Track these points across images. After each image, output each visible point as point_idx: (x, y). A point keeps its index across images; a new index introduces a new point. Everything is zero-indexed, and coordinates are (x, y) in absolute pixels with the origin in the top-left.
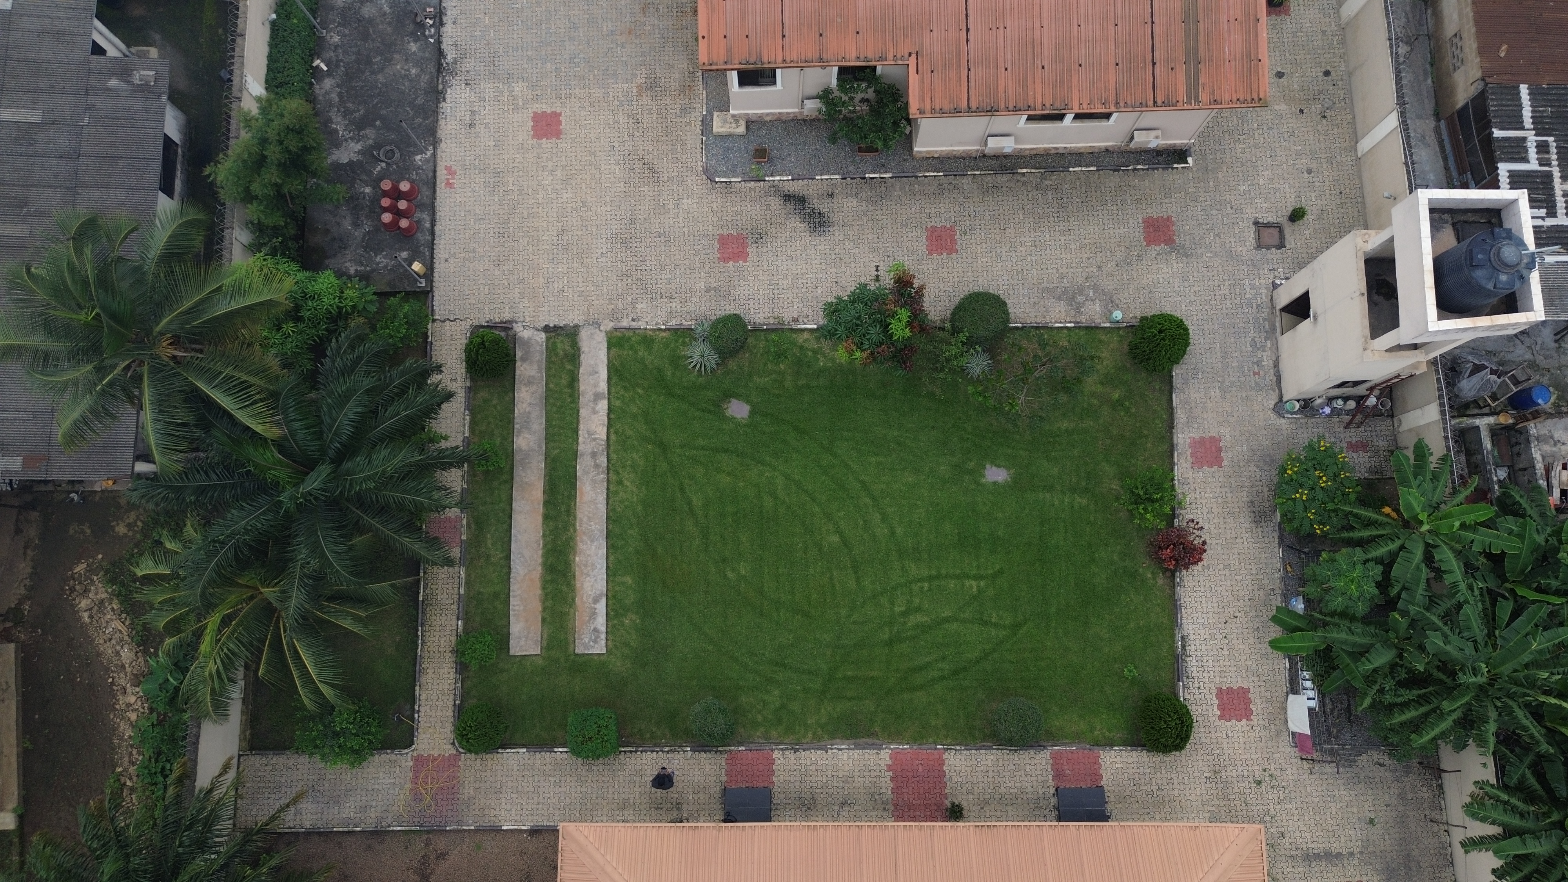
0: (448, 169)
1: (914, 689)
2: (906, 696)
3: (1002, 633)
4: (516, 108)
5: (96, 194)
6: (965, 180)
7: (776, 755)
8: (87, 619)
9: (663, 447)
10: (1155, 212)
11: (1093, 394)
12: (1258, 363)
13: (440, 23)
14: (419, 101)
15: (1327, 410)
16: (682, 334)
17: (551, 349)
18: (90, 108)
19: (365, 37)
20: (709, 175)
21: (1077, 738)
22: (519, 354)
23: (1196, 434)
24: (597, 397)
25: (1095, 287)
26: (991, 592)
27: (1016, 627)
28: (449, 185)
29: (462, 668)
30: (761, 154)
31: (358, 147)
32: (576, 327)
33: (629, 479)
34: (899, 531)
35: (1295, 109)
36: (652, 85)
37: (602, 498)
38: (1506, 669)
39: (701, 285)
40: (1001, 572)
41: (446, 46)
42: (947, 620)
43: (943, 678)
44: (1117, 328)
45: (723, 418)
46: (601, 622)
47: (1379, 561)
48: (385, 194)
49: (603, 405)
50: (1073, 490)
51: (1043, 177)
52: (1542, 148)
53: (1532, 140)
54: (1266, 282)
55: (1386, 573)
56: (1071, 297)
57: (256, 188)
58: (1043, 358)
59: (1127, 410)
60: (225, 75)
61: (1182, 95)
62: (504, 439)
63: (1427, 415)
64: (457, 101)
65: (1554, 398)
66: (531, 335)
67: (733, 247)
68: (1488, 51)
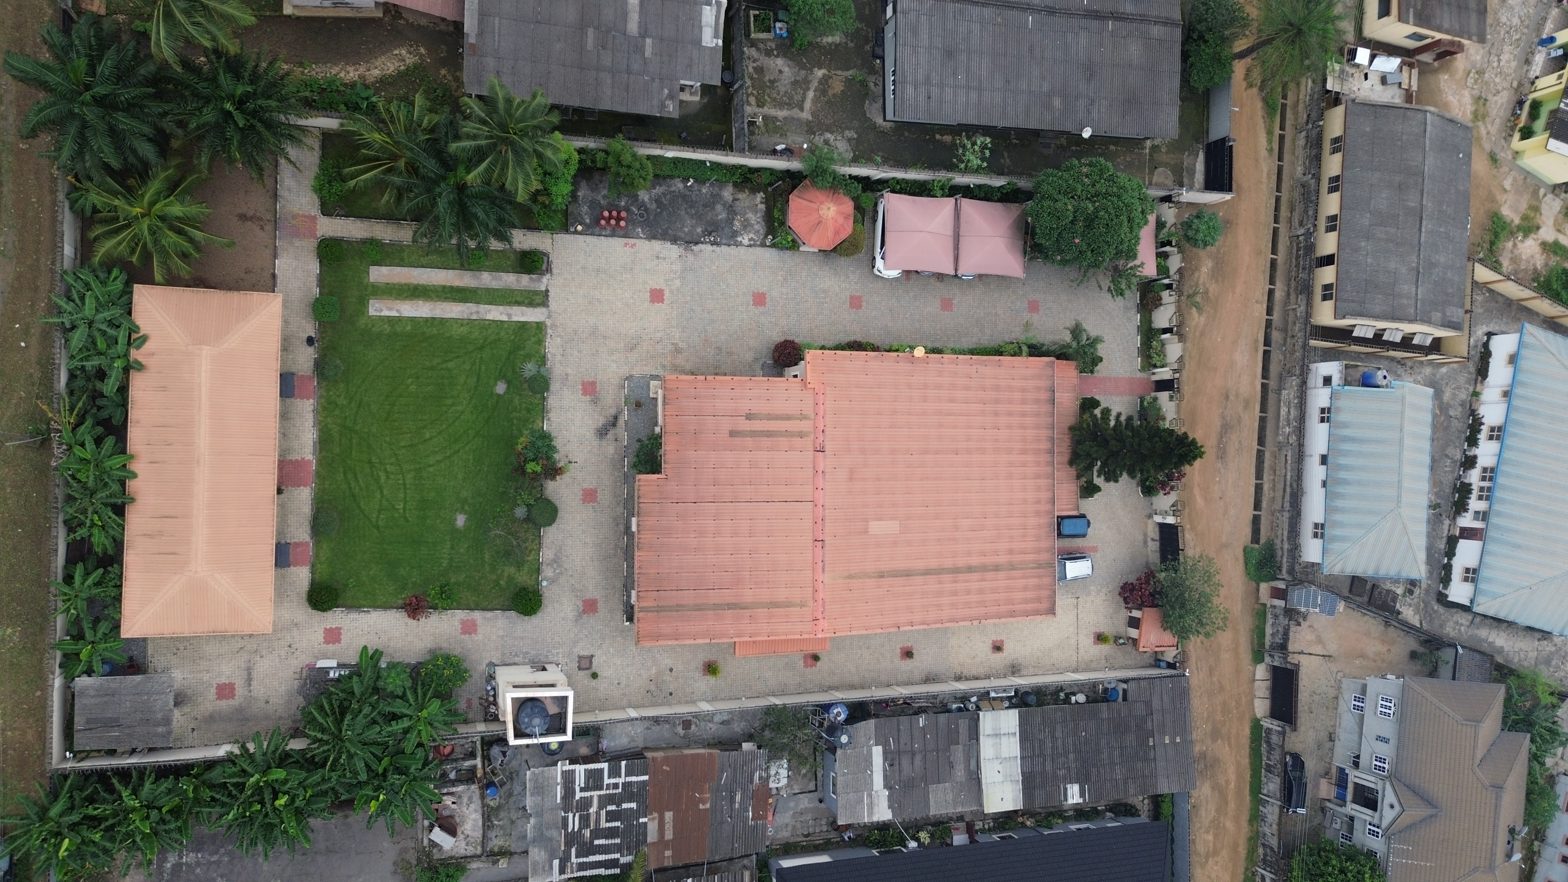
0: (635, 245)
1: (345, 474)
2: (341, 469)
3: (374, 520)
4: (666, 281)
5: (609, 81)
6: (622, 509)
7: (311, 401)
9: (482, 348)
10: (600, 605)
11: (503, 571)
12: (516, 655)
13: (713, 243)
14: (670, 232)
15: (489, 688)
16: (543, 360)
17: (536, 293)
18: (653, 80)
19: (705, 206)
20: (629, 378)
21: (317, 556)
22: (534, 276)
23: (479, 621)
24: (510, 315)
25: (561, 573)
26: (396, 515)
27: (377, 527)
28: (626, 245)
29: (364, 242)
30: (638, 405)
31: (646, 199)
32: (548, 306)
33: (464, 330)
34: (431, 469)
35: (653, 677)
36: (677, 350)
37: (454, 316)
38: (347, 744)
39: (569, 371)
40: (407, 521)
41: (700, 246)
42: (382, 492)
43: (350, 489)
44: (538, 583)
45: (497, 380)
46: (386, 313)
47: (404, 693)
48: (619, 213)
49: (504, 318)
50: (451, 559)
51: (622, 548)
52: (616, 786)
53: (620, 781)
54: (560, 660)
55: (398, 697)
56: (556, 561)
57: (610, 159)
58: (524, 546)
59: (493, 588)
60: (684, 135)
61: (642, 604)
62: (488, 267)
63: (481, 727)
64: (671, 251)
65: (492, 804)
66: (544, 282)
67: (590, 389)
68: (666, 760)
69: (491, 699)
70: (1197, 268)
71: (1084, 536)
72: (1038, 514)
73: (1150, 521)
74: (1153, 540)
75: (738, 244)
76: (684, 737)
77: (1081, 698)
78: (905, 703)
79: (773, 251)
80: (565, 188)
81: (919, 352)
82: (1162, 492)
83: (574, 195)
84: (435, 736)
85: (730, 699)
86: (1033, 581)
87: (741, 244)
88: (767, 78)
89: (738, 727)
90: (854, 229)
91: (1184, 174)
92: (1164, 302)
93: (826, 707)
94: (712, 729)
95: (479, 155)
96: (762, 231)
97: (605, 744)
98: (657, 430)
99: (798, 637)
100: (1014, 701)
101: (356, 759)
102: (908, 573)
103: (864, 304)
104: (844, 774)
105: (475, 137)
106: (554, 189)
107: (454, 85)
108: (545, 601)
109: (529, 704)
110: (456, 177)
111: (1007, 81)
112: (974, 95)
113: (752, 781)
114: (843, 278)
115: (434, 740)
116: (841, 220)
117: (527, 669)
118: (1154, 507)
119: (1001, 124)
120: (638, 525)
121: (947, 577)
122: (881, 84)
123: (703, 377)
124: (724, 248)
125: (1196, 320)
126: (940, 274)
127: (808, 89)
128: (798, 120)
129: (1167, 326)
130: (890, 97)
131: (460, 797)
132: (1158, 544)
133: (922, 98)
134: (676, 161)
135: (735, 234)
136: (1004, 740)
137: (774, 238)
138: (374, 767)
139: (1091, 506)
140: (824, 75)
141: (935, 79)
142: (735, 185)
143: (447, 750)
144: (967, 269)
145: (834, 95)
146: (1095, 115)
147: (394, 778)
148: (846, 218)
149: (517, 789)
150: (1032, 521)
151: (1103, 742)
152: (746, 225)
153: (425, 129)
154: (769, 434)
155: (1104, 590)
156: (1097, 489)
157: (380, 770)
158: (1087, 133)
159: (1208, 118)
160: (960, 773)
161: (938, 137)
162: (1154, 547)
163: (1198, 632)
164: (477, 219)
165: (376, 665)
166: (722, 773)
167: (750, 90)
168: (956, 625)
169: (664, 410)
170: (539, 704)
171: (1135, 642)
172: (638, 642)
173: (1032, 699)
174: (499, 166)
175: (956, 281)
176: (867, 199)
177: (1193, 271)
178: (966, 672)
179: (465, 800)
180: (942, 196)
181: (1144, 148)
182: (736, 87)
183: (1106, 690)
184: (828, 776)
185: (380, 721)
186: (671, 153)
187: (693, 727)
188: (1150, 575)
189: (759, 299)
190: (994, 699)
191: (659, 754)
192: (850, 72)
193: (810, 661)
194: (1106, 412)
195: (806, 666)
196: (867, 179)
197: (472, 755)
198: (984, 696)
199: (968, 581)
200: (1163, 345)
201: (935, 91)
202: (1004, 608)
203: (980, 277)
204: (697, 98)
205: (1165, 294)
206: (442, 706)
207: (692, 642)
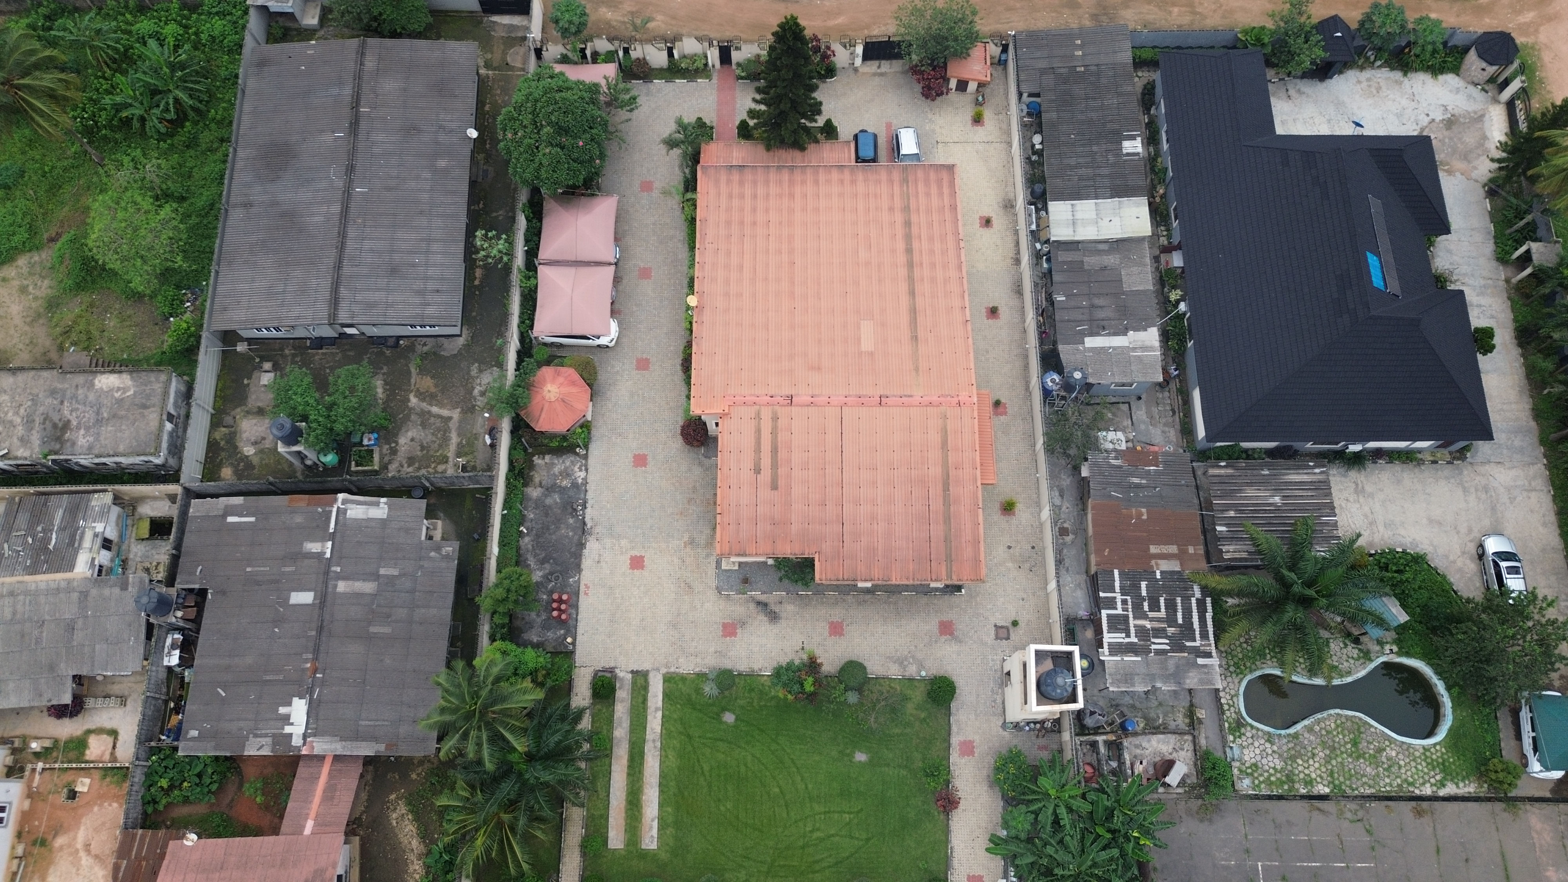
0: (586, 585)
2: (810, 876)
3: (861, 843)
4: (622, 553)
5: (423, 611)
6: (849, 597)
8: (395, 824)
9: (690, 737)
10: (945, 618)
11: (911, 715)
12: (994, 701)
13: (584, 507)
14: (573, 550)
15: (1027, 728)
16: (701, 676)
17: (634, 683)
18: (422, 567)
19: (547, 515)
20: (719, 590)
22: (618, 685)
23: (961, 738)
24: (657, 709)
25: (913, 657)
26: (856, 821)
27: (868, 840)
28: (586, 594)
29: (584, 854)
30: (746, 581)
31: (540, 573)
32: (648, 671)
33: (671, 754)
34: (810, 786)
35: (1017, 566)
36: (692, 542)
37: (657, 765)
38: (1083, 868)
39: (712, 649)
40: (862, 810)
41: (587, 520)
42: (833, 835)
43: (829, 867)
44: (923, 680)
45: (721, 722)
46: (655, 832)
47: (1032, 812)
48: (554, 601)
49: (660, 714)
50: (899, 766)
51: (889, 597)
52: (1124, 602)
53: (1119, 598)
54: (1000, 657)
55: (1036, 819)
56: (901, 662)
57: (501, 609)
58: (885, 695)
59: (928, 724)
60: (476, 536)
61: (944, 576)
62: (608, 731)
63: (1066, 736)
64: (592, 549)
65: (1142, 725)
66: (624, 675)
67: (729, 630)
68: (1099, 552)
69: (1038, 726)
70: (608, 23)
71: (875, 136)
72: (853, 182)
73: (861, 70)
74: (879, 67)
75: (585, 482)
76: (1075, 534)
77: (1037, 139)
78: (1042, 315)
79: (592, 447)
80: (530, 655)
81: (692, 301)
82: (832, 58)
83: (536, 646)
84: (1075, 781)
85: (1038, 488)
86: (921, 187)
87: (585, 479)
88: (419, 453)
89: (1066, 481)
90: (570, 366)
91: (513, 35)
92: (641, 56)
93: (1046, 393)
94: (1067, 506)
95: (497, 739)
96: (572, 458)
97: (1083, 613)
98: (770, 562)
99: (976, 421)
100: (1040, 206)
101: (1097, 860)
102: (913, 311)
103: (645, 356)
104: (1113, 375)
105: (479, 745)
106: (531, 665)
107: (427, 765)
108: (942, 673)
109: (1043, 688)
110: (519, 763)
111: (421, 213)
112: (435, 247)
113: (1120, 467)
114: (619, 377)
115: (1079, 782)
116: (561, 380)
117: (1008, 690)
118: (847, 65)
119: (464, 219)
120: (866, 580)
121: (917, 272)
122: (424, 339)
123: (718, 516)
124: (589, 496)
125: (659, 24)
126: (614, 281)
127: (429, 412)
128: (460, 422)
129: (665, 53)
130: (437, 331)
131: (1135, 757)
132: (883, 62)
133: (437, 298)
134: (502, 544)
135: (575, 485)
136: (1079, 215)
137: (579, 446)
138: (1105, 842)
139: (846, 131)
140: (416, 396)
141: (419, 285)
142: (526, 485)
143: (1089, 770)
144: (609, 253)
145: (436, 386)
146: (454, 125)
147: (1117, 821)
148: (558, 374)
149: (1127, 700)
150: (861, 187)
151: (1081, 117)
152: (566, 474)
153: (472, 794)
154: (775, 450)
155: (930, 116)
156: (829, 123)
157: (1109, 836)
158: (473, 133)
159: (457, 11)
160: (1111, 260)
161: (477, 282)
162: (886, 66)
163: (971, 22)
164: (560, 741)
165: (1005, 841)
166: (1111, 496)
167: (431, 470)
168: (964, 264)
169: (750, 555)
170: (1042, 679)
171: (981, 85)
172: (982, 581)
173: (1038, 188)
174: (508, 720)
175: (621, 264)
176: (539, 354)
177: (610, 26)
178: (1011, 254)
179: (1138, 751)
180: (536, 278)
181: (488, 76)
182: (427, 485)
183: (1029, 114)
184: (1115, 391)
185: (1060, 836)
186: (494, 549)
187: (1066, 525)
188: (914, 70)
189: (640, 460)
190: (1038, 225)
191: (1093, 559)
192: (413, 370)
193: (1001, 409)
194: (752, 113)
195: (1005, 413)
196: (519, 353)
197: (1094, 745)
198: (1035, 235)
199: (921, 252)
200: (685, 57)
201: (431, 286)
202: (948, 216)
203: (617, 239)
204: (439, 523)
205: (634, 55)
206: (1045, 775)
207: (981, 527)
